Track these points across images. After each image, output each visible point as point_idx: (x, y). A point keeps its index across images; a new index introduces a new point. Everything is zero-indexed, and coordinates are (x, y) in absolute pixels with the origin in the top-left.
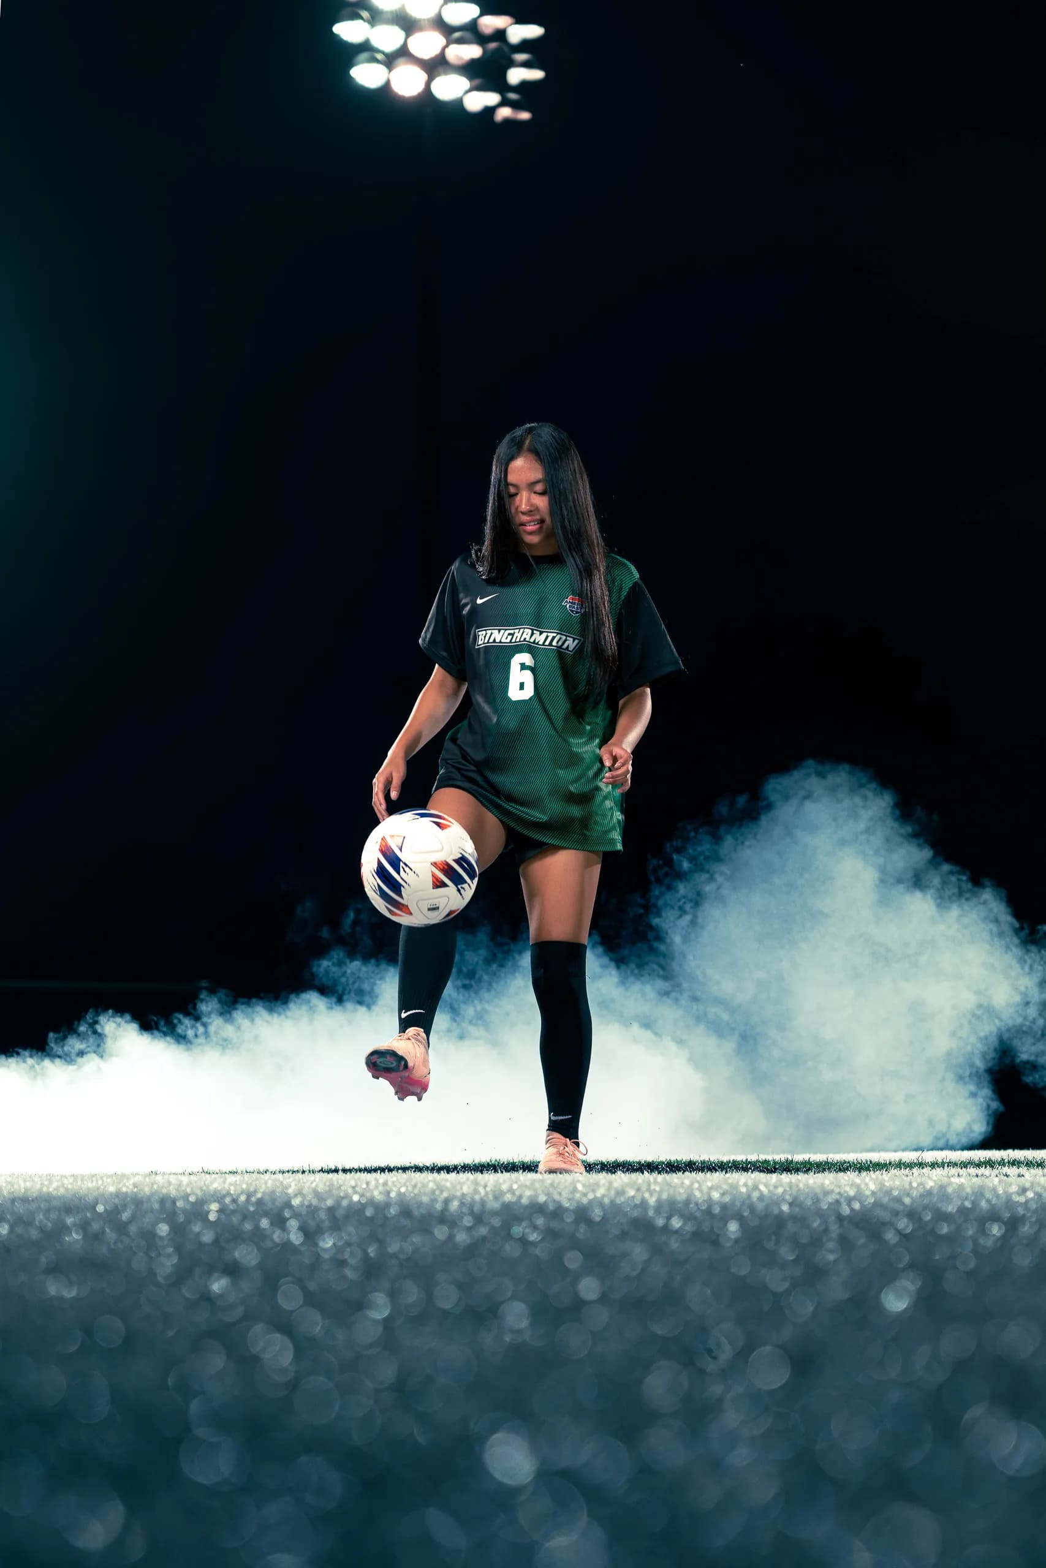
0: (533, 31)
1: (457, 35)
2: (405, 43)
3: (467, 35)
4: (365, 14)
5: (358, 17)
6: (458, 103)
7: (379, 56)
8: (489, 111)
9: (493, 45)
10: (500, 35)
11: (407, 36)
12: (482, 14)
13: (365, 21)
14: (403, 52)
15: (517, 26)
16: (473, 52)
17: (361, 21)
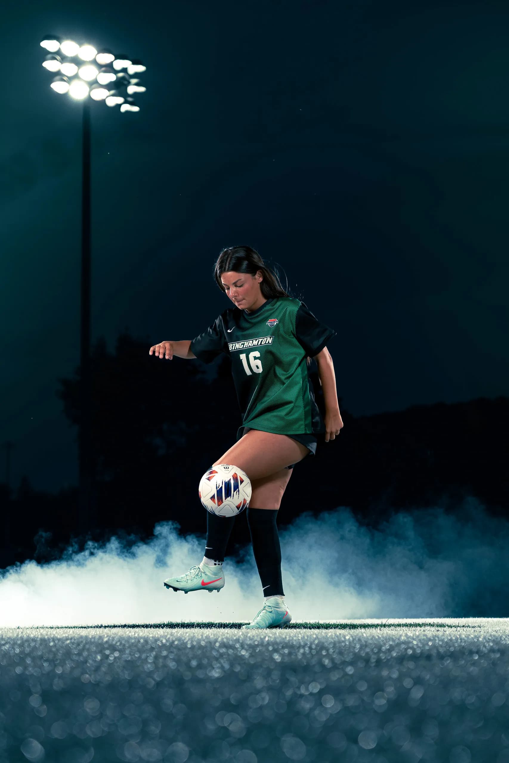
0: (141, 68)
1: (103, 69)
2: (78, 72)
3: (108, 69)
4: (58, 58)
5: (56, 59)
6: (103, 102)
7: (65, 78)
8: (119, 106)
9: (121, 75)
10: (125, 70)
11: (79, 68)
12: (116, 59)
13: (57, 60)
14: (76, 76)
15: (133, 65)
16: (111, 77)
17: (56, 61)
